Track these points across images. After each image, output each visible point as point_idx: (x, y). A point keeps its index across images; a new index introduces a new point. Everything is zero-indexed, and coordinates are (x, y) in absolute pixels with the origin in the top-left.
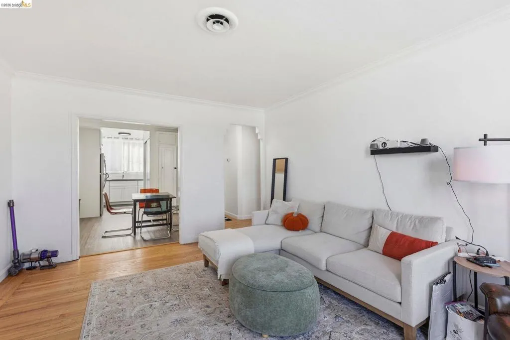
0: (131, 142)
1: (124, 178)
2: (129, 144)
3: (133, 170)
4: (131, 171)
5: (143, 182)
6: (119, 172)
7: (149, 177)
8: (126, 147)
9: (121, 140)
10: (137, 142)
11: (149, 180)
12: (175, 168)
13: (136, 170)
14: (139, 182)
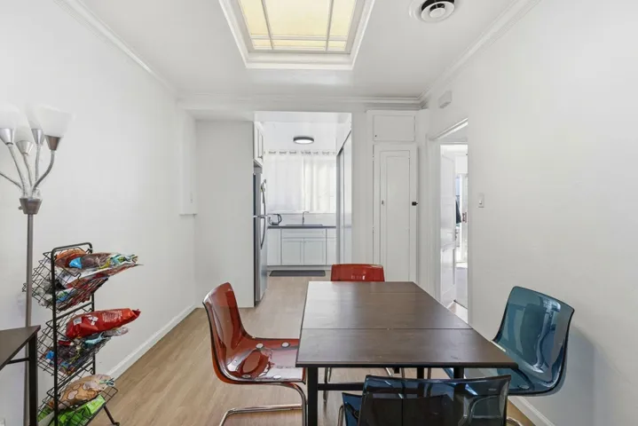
0: (316, 158)
1: (306, 223)
2: (312, 163)
3: (318, 208)
4: (315, 211)
5: (335, 230)
6: (298, 212)
7: (348, 222)
8: (308, 169)
9: (300, 157)
10: (326, 158)
11: (349, 227)
12: (414, 204)
13: (323, 210)
14: (328, 230)
